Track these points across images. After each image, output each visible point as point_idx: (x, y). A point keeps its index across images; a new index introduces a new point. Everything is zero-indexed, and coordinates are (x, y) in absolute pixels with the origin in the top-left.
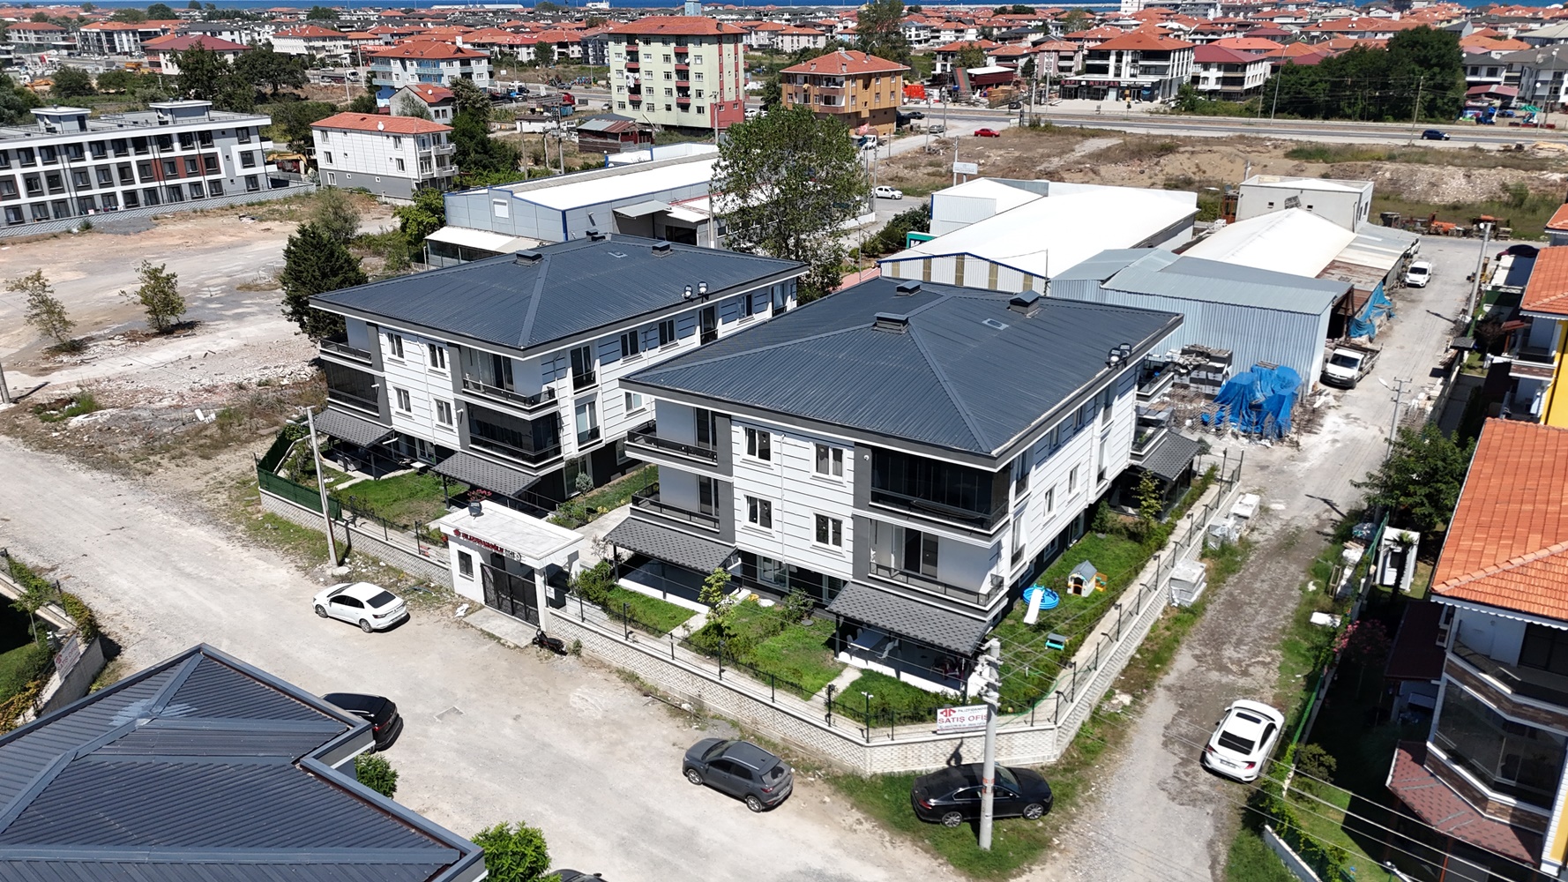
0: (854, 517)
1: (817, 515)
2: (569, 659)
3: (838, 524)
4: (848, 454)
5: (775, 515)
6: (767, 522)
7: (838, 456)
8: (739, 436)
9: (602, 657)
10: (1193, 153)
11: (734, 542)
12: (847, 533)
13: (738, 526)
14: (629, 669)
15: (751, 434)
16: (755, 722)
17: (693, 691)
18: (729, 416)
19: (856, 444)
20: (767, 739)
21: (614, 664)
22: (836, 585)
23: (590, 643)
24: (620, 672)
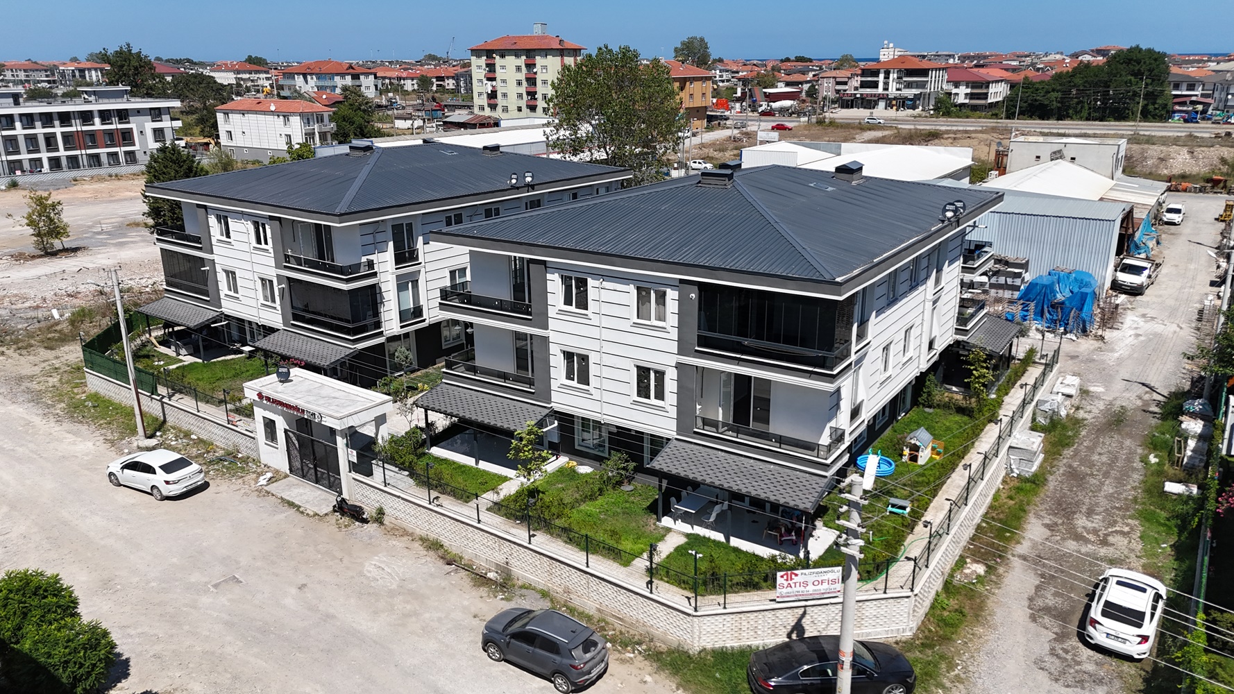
0: (679, 366)
1: (638, 367)
2: (371, 528)
3: (660, 375)
4: (672, 295)
5: (593, 370)
6: (584, 379)
7: (661, 298)
8: (555, 284)
9: (404, 525)
10: (955, 139)
11: (549, 401)
12: (671, 386)
13: (554, 385)
14: (432, 536)
15: (566, 280)
16: (567, 591)
17: (500, 558)
18: (544, 262)
19: (682, 281)
20: (581, 610)
21: (418, 532)
22: (658, 443)
23: (395, 510)
24: (423, 540)
